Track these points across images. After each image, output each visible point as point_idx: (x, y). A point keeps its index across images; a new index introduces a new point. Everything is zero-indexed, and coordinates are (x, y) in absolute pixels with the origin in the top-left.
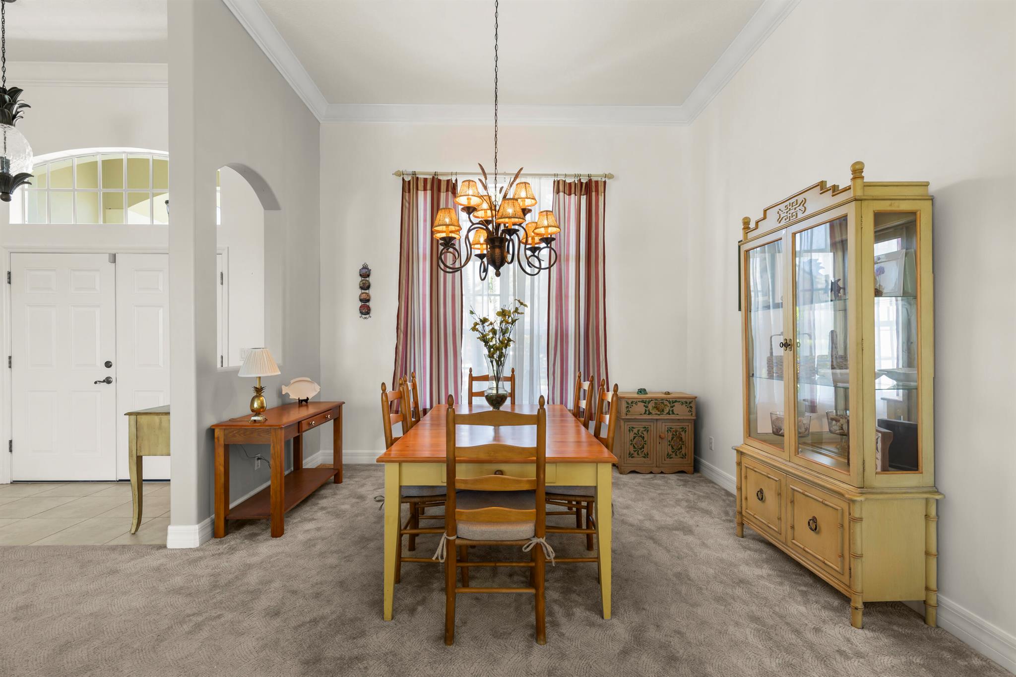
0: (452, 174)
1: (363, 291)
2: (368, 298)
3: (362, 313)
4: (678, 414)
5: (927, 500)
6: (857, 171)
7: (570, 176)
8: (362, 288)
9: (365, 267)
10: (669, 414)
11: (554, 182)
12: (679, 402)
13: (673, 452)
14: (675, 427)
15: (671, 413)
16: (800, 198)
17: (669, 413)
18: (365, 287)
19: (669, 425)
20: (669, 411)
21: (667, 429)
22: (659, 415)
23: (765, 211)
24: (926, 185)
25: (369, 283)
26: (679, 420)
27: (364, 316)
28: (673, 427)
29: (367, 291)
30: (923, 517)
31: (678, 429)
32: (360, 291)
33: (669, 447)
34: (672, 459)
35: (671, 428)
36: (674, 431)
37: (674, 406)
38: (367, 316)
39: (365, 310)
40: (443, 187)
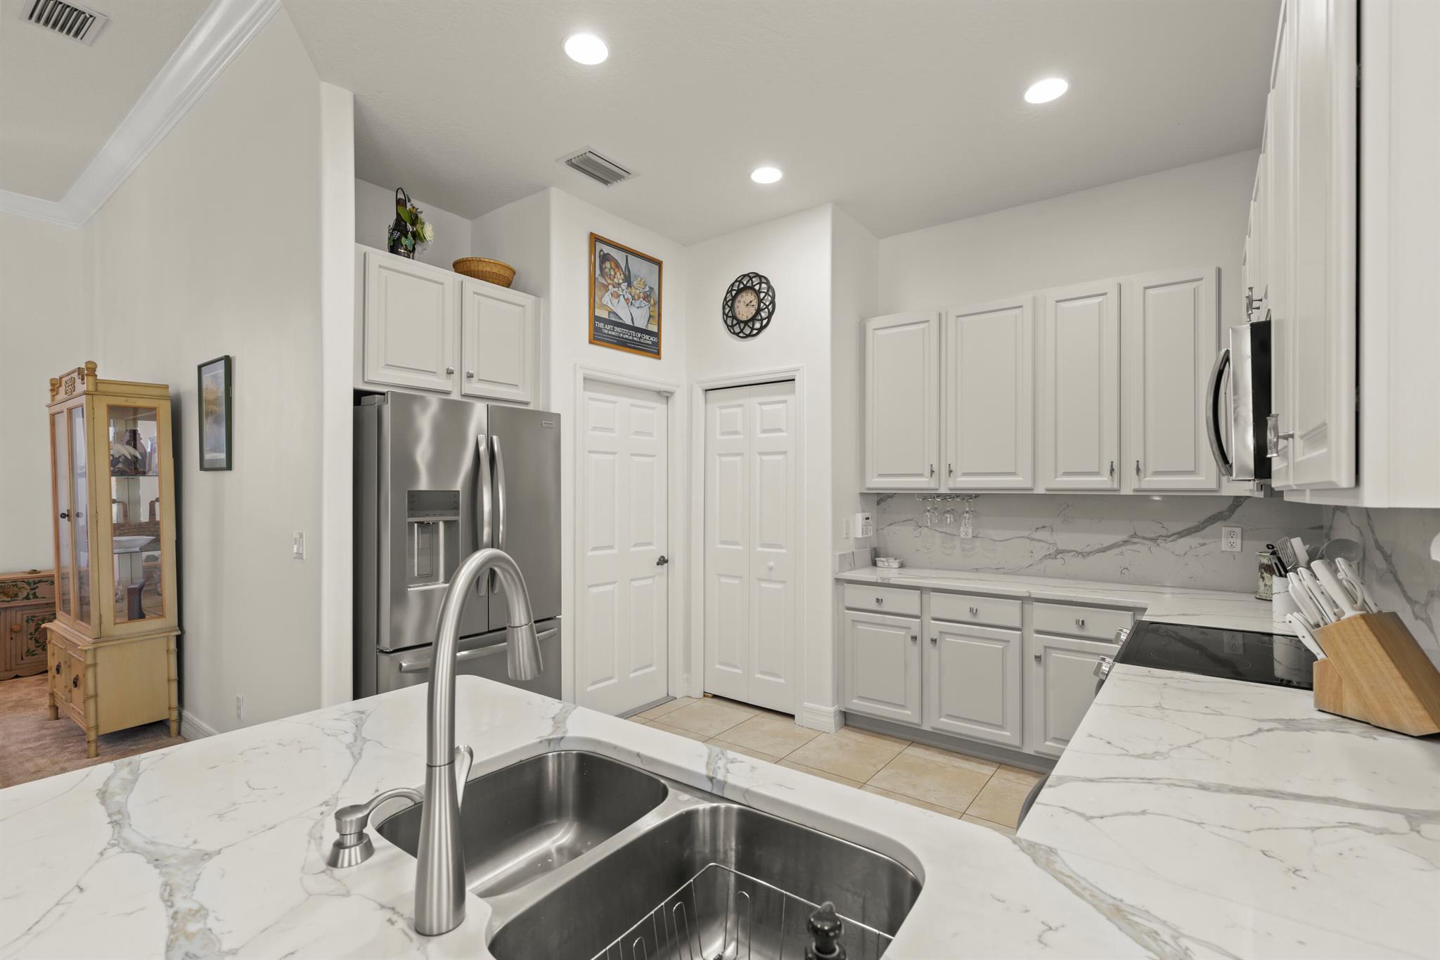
4: (44, 598)
5: (168, 637)
10: (29, 599)
12: (47, 581)
13: (37, 647)
14: (40, 614)
15: (31, 597)
17: (27, 598)
19: (29, 613)
20: (28, 594)
21: (25, 618)
22: (9, 602)
26: (47, 604)
28: (37, 615)
30: (166, 651)
31: (47, 617)
33: (30, 641)
34: (36, 656)
35: (34, 617)
36: (39, 620)
37: (37, 587)
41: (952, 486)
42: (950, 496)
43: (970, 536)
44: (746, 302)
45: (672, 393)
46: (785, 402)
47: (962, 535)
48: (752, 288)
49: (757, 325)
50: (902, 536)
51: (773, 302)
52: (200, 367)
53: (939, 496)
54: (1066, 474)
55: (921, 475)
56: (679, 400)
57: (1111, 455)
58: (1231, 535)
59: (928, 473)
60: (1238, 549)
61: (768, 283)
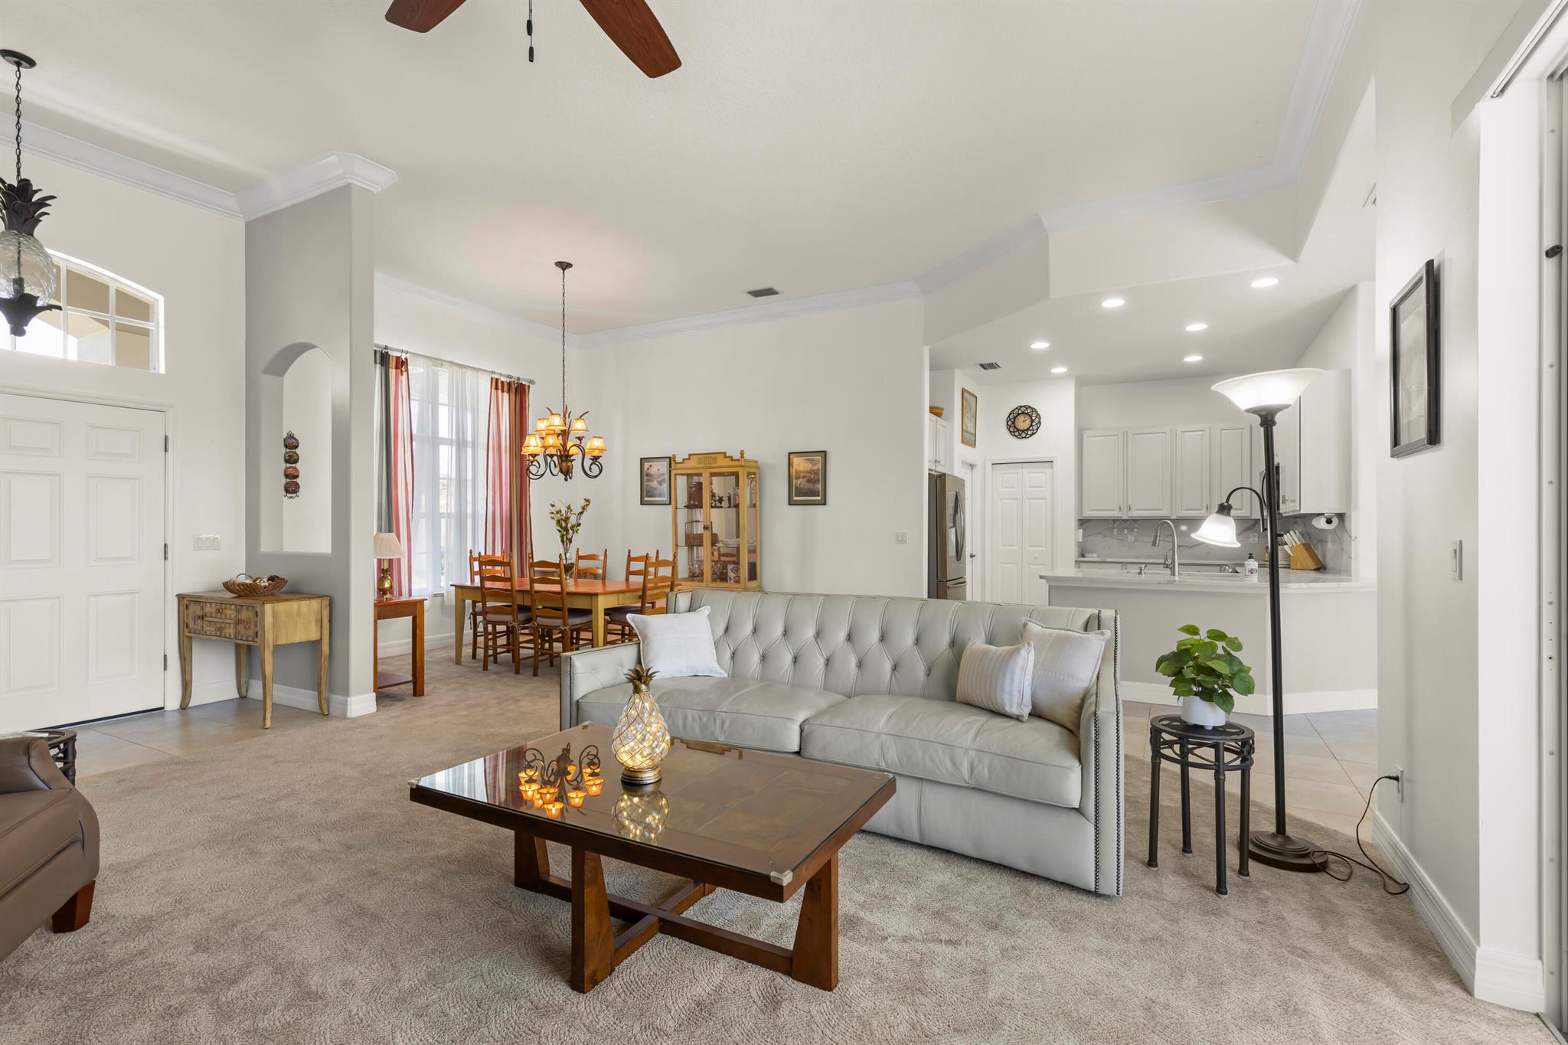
0: (402, 351)
1: (288, 465)
2: (296, 474)
3: (287, 491)
6: (742, 453)
7: (504, 376)
8: (287, 461)
9: (291, 436)
11: (492, 379)
16: (713, 456)
18: (292, 459)
23: (690, 455)
24: (757, 462)
25: (298, 455)
27: (289, 495)
29: (294, 465)
32: (284, 465)
38: (294, 495)
39: (292, 487)
40: (393, 363)
41: (1130, 515)
42: (1128, 520)
43: (1133, 540)
44: (1023, 423)
45: (975, 465)
46: (1045, 472)
47: (1129, 540)
48: (1027, 414)
49: (1030, 433)
50: (1096, 541)
51: (1039, 422)
52: (790, 454)
53: (1123, 520)
54: (1187, 510)
55: (1114, 510)
56: (978, 470)
57: (1206, 501)
58: (1254, 536)
59: (1117, 508)
60: (1256, 542)
61: (1036, 411)
